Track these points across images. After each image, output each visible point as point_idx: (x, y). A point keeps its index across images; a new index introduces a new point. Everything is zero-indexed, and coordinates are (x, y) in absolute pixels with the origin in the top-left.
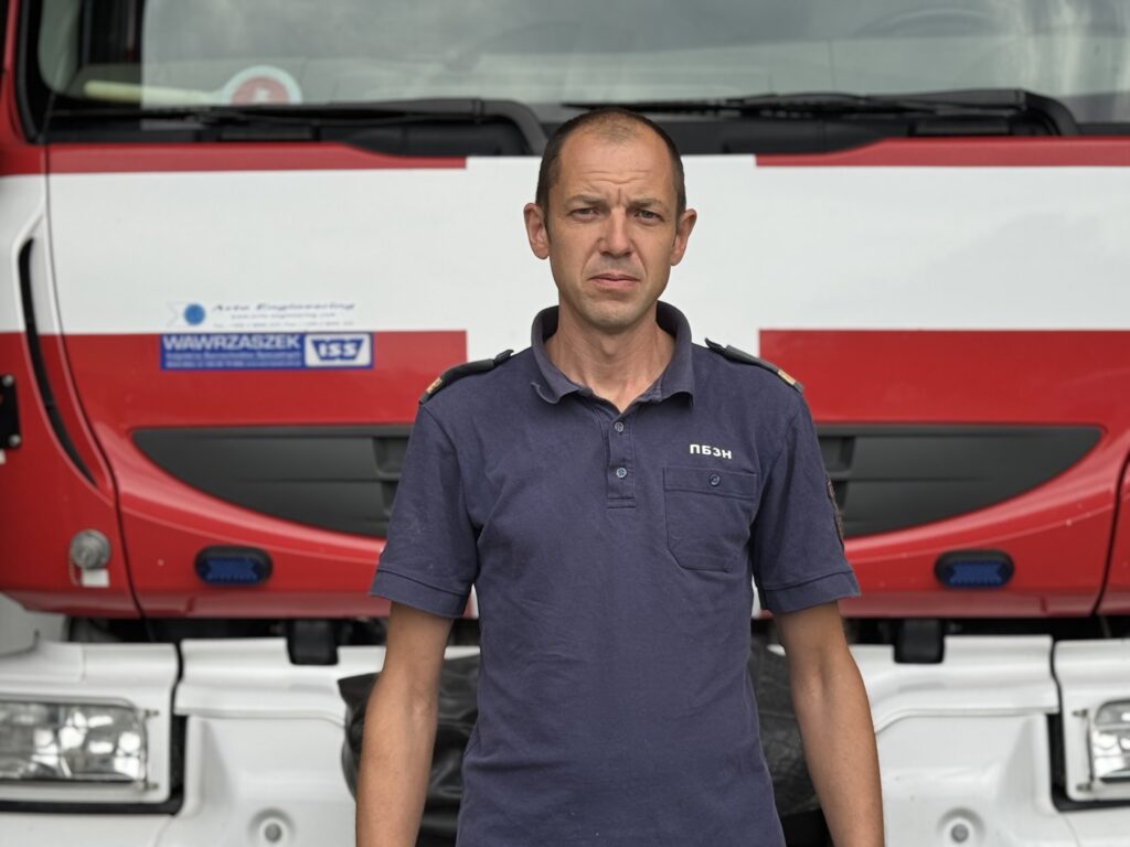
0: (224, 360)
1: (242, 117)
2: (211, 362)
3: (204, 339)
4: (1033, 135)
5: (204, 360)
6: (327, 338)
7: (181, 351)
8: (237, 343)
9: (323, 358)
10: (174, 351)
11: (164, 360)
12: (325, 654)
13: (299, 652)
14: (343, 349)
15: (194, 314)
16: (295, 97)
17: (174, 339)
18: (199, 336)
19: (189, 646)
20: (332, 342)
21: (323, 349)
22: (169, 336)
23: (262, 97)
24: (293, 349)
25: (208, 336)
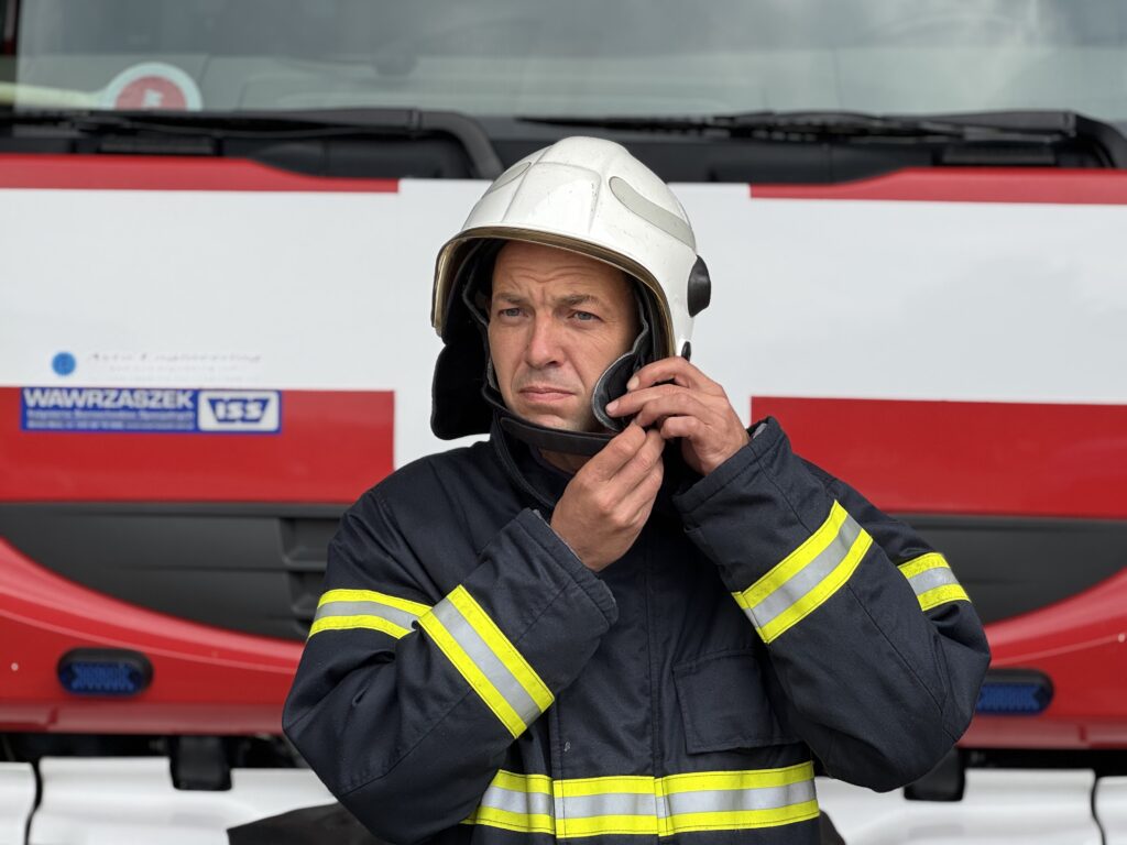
0: (99, 420)
1: (127, 125)
3: (75, 394)
4: (1081, 166)
6: (226, 396)
8: (116, 400)
9: (220, 421)
11: (25, 419)
12: (216, 776)
13: (184, 774)
14: (244, 410)
15: (64, 363)
16: (193, 102)
17: (38, 394)
18: (69, 390)
19: (49, 765)
20: (232, 401)
21: (221, 408)
23: (152, 101)
24: (184, 409)
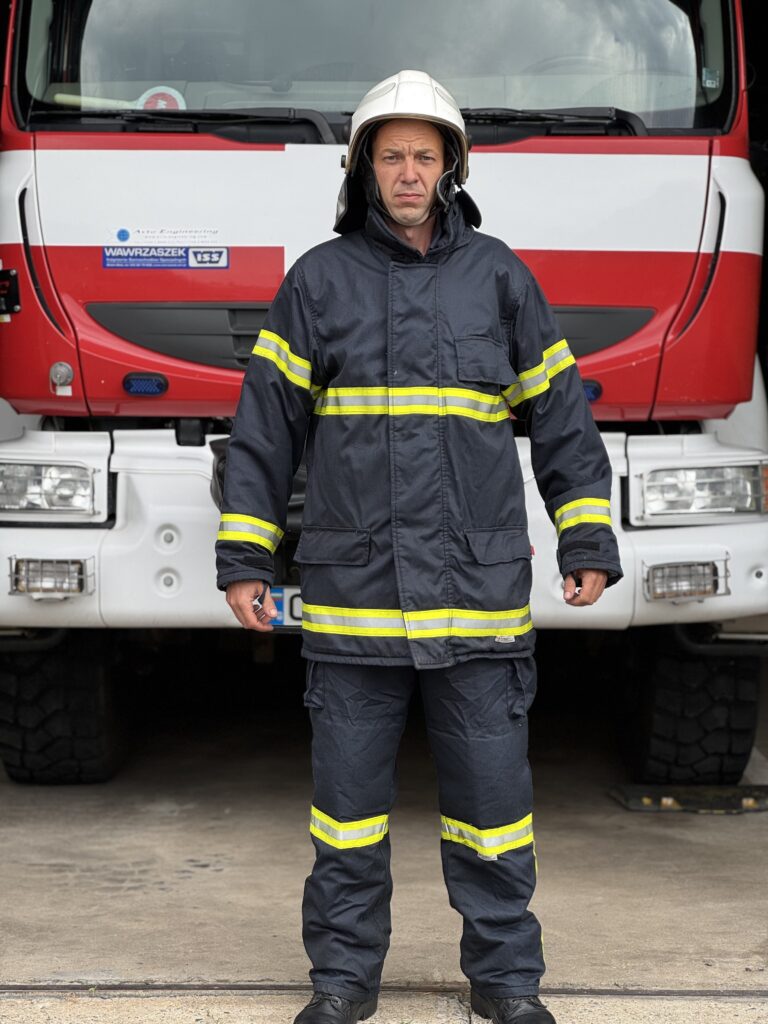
0: (141, 263)
1: (151, 117)
2: (133, 263)
3: (129, 250)
4: (620, 135)
5: (128, 262)
6: (202, 250)
7: (115, 257)
8: (149, 253)
10: (111, 257)
11: (105, 262)
12: (197, 439)
13: (182, 438)
14: (211, 257)
15: (123, 235)
16: (182, 106)
17: (111, 250)
18: (126, 248)
19: (117, 433)
20: (205, 253)
21: (199, 256)
22: (108, 248)
23: (162, 105)
24: (182, 257)
25: (131, 248)
